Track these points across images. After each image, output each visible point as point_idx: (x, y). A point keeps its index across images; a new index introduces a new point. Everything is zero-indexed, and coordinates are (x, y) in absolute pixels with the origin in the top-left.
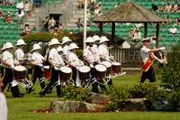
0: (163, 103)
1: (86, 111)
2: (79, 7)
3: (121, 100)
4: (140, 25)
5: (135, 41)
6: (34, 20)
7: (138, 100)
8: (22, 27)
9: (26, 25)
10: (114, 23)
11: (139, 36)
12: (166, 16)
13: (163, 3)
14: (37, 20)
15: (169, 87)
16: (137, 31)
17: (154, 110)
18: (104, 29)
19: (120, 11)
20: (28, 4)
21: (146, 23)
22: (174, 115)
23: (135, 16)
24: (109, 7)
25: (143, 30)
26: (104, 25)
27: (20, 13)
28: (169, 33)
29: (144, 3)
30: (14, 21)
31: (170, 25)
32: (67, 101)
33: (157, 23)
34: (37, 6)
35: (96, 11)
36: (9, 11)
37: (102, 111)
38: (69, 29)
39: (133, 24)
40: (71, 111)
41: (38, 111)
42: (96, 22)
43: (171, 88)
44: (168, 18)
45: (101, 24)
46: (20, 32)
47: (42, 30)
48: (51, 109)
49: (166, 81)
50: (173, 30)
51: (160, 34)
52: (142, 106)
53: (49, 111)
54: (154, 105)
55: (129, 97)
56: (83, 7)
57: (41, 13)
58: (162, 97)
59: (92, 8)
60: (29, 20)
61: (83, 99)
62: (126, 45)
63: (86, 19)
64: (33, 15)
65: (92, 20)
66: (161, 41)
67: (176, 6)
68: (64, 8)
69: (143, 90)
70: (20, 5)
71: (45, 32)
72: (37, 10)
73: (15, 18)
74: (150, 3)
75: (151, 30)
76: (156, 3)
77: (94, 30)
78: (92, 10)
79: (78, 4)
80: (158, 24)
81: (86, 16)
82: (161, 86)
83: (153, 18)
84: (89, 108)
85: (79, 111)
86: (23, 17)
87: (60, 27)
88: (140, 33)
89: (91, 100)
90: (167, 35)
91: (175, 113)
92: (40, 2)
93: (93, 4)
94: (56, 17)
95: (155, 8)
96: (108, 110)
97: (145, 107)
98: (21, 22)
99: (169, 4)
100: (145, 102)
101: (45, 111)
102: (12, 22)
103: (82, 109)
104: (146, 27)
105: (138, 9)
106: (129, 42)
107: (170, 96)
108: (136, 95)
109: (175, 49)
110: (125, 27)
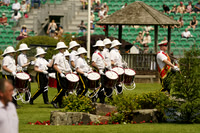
0: (175, 115)
1: (90, 123)
2: (82, 8)
3: (129, 111)
4: (150, 28)
5: (144, 46)
6: (31, 22)
7: (147, 111)
8: (18, 30)
9: (24, 28)
10: (120, 26)
11: (148, 40)
12: (178, 18)
13: (175, 4)
14: (36, 22)
15: (182, 97)
16: (147, 35)
17: (165, 121)
18: (109, 32)
19: (128, 12)
20: (25, 5)
21: (156, 26)
22: (188, 127)
23: (144, 18)
24: (116, 8)
25: (153, 33)
26: (110, 28)
27: (16, 14)
28: (181, 36)
29: (154, 4)
30: (10, 23)
31: (183, 28)
32: (69, 112)
33: (169, 25)
34: (35, 7)
35: (101, 13)
36: (4, 13)
37: (108, 123)
38: (71, 32)
39: (142, 27)
40: (73, 124)
41: (37, 123)
42: (100, 25)
43: (184, 97)
44: (180, 20)
45: (106, 27)
46: (17, 36)
47: (41, 34)
48: (51, 121)
49: (179, 90)
50: (187, 34)
51: (172, 38)
52: (152, 118)
53: (49, 123)
54: (165, 116)
55: (138, 108)
56: (86, 8)
57: (40, 15)
58: (174, 107)
59: (96, 9)
60: (26, 22)
61: (87, 110)
62: (134, 50)
63: (90, 22)
64: (31, 17)
65: (96, 23)
66: (173, 45)
67: (190, 7)
68: (66, 9)
69: (153, 99)
70: (16, 6)
71: (45, 36)
72: (35, 12)
73: (11, 20)
74: (161, 4)
75: (162, 33)
76: (168, 4)
77: (98, 33)
78: (97, 11)
79: (80, 4)
80: (170, 27)
81: (90, 18)
82: (173, 95)
83: (164, 20)
84: (93, 120)
85: (82, 124)
86: (19, 19)
87: (61, 30)
88: (149, 37)
89: (95, 111)
90: (179, 38)
91: (188, 126)
92: (39, 2)
93: (97, 5)
94: (57, 19)
95: (166, 9)
96: (114, 123)
97: (155, 118)
98: (18, 25)
99: (181, 5)
100: (156, 113)
101: (44, 124)
102: (8, 25)
103: (86, 121)
104: (156, 30)
105: (147, 10)
106: (137, 46)
107: (183, 107)
108: (145, 105)
109: (188, 54)
110: (134, 30)
